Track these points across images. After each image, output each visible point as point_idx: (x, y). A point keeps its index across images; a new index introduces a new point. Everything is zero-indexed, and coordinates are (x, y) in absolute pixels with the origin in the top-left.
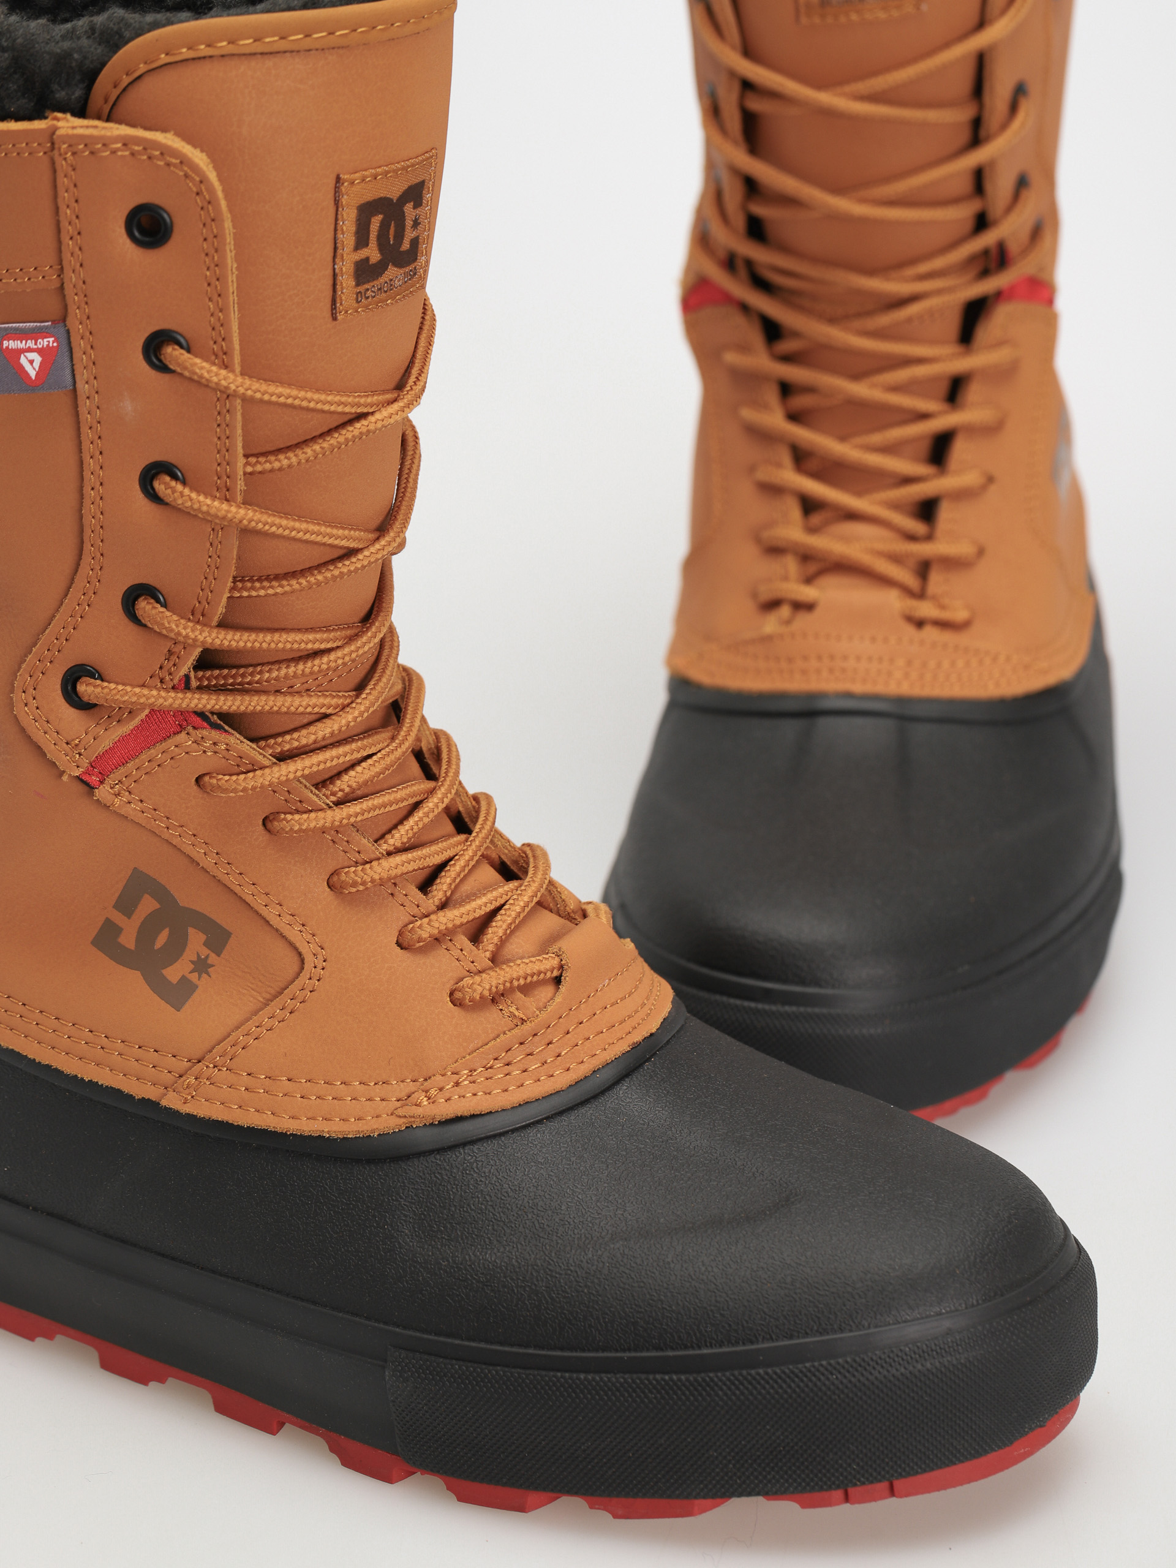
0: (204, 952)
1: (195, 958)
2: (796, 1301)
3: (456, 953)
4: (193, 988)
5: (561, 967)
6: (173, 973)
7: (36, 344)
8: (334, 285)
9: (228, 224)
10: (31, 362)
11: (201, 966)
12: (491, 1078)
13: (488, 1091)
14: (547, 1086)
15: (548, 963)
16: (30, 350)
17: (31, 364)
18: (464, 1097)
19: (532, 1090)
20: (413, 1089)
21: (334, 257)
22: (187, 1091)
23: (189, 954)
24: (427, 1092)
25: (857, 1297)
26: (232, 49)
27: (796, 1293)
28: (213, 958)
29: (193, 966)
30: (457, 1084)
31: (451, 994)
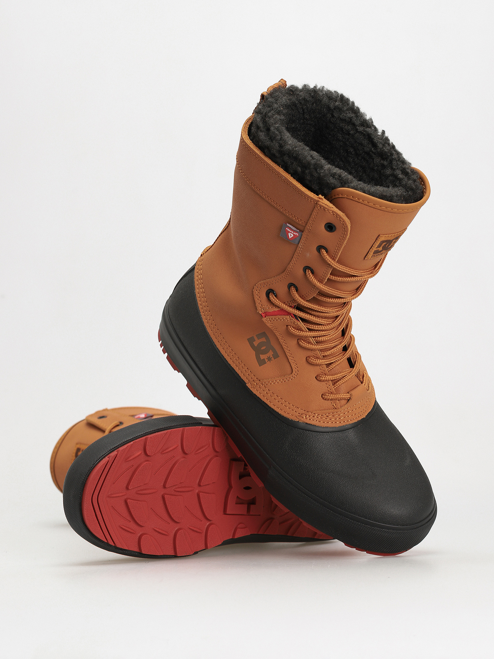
0: (271, 356)
1: (269, 356)
2: (364, 508)
3: (328, 386)
4: (265, 363)
5: (350, 398)
6: (262, 357)
7: (294, 233)
8: (368, 253)
9: (348, 237)
10: (291, 235)
11: (269, 359)
12: (322, 418)
13: (320, 421)
14: (334, 425)
15: (348, 396)
16: (292, 233)
17: (291, 236)
18: (314, 420)
19: (330, 425)
20: (303, 413)
21: (371, 248)
22: (253, 386)
23: (268, 355)
24: (306, 415)
25: (377, 514)
26: (367, 204)
27: (364, 506)
28: (273, 359)
29: (267, 358)
30: (314, 416)
31: (322, 395)
